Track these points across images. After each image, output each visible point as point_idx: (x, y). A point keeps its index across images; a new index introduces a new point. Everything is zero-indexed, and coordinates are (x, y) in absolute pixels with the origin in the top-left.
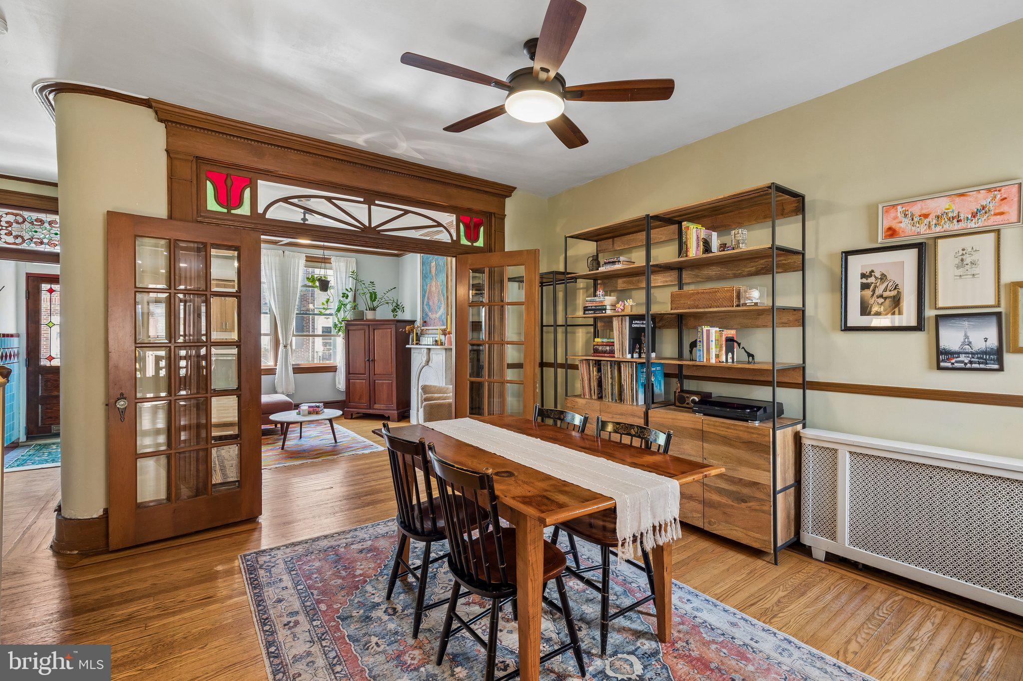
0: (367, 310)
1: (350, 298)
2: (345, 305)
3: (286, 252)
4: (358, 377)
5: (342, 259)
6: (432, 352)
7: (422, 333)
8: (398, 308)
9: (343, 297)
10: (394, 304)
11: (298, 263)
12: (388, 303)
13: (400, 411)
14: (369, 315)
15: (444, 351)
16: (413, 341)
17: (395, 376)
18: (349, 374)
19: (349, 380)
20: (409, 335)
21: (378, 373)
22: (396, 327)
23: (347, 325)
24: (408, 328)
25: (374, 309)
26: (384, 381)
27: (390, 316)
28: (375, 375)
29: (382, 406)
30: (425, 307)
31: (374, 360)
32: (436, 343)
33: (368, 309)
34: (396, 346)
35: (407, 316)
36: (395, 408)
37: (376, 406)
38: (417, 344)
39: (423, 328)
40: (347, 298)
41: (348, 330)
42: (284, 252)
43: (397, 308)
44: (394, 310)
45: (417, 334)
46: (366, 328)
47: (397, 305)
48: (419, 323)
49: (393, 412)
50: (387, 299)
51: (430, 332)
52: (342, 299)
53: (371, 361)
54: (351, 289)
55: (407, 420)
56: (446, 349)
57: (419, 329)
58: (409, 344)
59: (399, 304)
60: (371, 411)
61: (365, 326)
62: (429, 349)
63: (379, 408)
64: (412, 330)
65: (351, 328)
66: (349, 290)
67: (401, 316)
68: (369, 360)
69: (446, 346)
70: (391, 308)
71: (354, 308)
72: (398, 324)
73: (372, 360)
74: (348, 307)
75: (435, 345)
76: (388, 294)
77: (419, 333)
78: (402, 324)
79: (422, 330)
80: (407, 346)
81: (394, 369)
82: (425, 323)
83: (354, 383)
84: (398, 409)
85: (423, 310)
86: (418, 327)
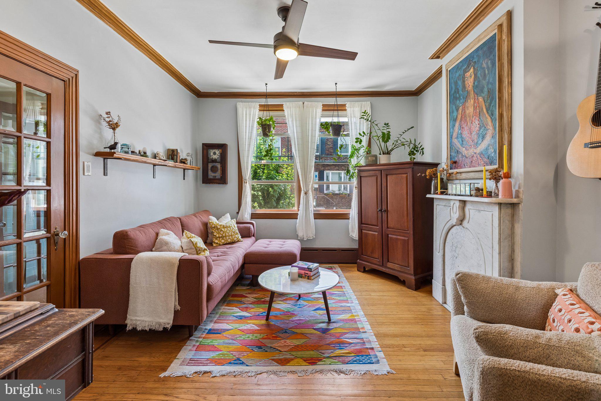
0: (380, 154)
1: (365, 143)
2: (358, 150)
3: (306, 103)
4: (371, 228)
5: (357, 103)
6: (468, 207)
7: (450, 178)
8: (417, 151)
9: (356, 142)
10: (412, 146)
11: (316, 112)
12: (404, 145)
13: (418, 277)
14: (383, 159)
15: (497, 208)
16: (436, 188)
17: (412, 233)
18: (362, 223)
19: (362, 230)
20: (430, 180)
21: (392, 226)
22: (413, 171)
23: (359, 171)
24: (428, 172)
25: (388, 153)
26: (399, 237)
27: (407, 159)
28: (388, 228)
29: (396, 267)
30: (455, 141)
31: (387, 211)
32: (479, 192)
33: (382, 153)
34: (413, 195)
35: (427, 158)
36: (412, 272)
37: (390, 265)
38: (442, 193)
39: (451, 171)
40: (360, 143)
41: (361, 177)
42: (303, 103)
43: (415, 149)
44: (411, 153)
45: (442, 179)
46: (378, 173)
47: (415, 147)
48: (444, 164)
49: (410, 276)
50: (403, 140)
51: (464, 176)
52: (355, 144)
53: (383, 211)
54: (364, 132)
55: (428, 288)
56: (500, 204)
57: (445, 172)
58: (430, 193)
59: (417, 144)
60: (383, 269)
61: (377, 172)
62: (464, 202)
63: (392, 267)
64: (435, 175)
65: (363, 174)
66: (363, 134)
67: (419, 158)
68: (381, 210)
69: (501, 198)
70: (408, 150)
71: (368, 152)
72: (416, 167)
73: (385, 211)
74: (362, 151)
75: (477, 196)
76: (404, 136)
77: (445, 178)
78: (421, 168)
79: (450, 174)
80: (428, 196)
81: (411, 223)
82: (454, 164)
83: (366, 234)
84: (415, 274)
85: (451, 147)
86: (444, 170)
